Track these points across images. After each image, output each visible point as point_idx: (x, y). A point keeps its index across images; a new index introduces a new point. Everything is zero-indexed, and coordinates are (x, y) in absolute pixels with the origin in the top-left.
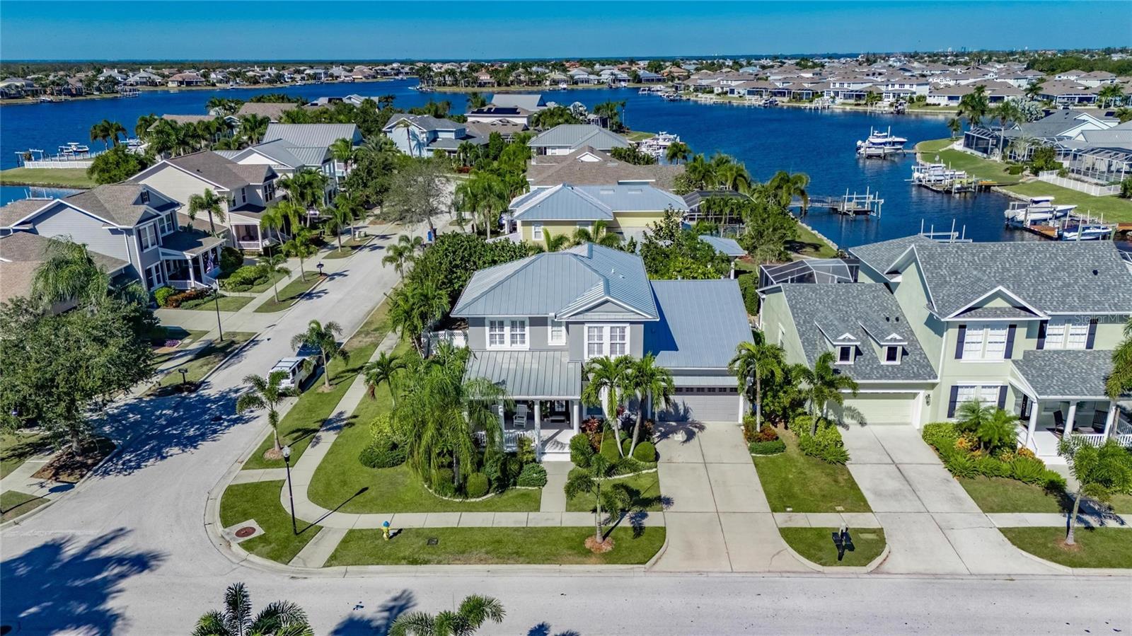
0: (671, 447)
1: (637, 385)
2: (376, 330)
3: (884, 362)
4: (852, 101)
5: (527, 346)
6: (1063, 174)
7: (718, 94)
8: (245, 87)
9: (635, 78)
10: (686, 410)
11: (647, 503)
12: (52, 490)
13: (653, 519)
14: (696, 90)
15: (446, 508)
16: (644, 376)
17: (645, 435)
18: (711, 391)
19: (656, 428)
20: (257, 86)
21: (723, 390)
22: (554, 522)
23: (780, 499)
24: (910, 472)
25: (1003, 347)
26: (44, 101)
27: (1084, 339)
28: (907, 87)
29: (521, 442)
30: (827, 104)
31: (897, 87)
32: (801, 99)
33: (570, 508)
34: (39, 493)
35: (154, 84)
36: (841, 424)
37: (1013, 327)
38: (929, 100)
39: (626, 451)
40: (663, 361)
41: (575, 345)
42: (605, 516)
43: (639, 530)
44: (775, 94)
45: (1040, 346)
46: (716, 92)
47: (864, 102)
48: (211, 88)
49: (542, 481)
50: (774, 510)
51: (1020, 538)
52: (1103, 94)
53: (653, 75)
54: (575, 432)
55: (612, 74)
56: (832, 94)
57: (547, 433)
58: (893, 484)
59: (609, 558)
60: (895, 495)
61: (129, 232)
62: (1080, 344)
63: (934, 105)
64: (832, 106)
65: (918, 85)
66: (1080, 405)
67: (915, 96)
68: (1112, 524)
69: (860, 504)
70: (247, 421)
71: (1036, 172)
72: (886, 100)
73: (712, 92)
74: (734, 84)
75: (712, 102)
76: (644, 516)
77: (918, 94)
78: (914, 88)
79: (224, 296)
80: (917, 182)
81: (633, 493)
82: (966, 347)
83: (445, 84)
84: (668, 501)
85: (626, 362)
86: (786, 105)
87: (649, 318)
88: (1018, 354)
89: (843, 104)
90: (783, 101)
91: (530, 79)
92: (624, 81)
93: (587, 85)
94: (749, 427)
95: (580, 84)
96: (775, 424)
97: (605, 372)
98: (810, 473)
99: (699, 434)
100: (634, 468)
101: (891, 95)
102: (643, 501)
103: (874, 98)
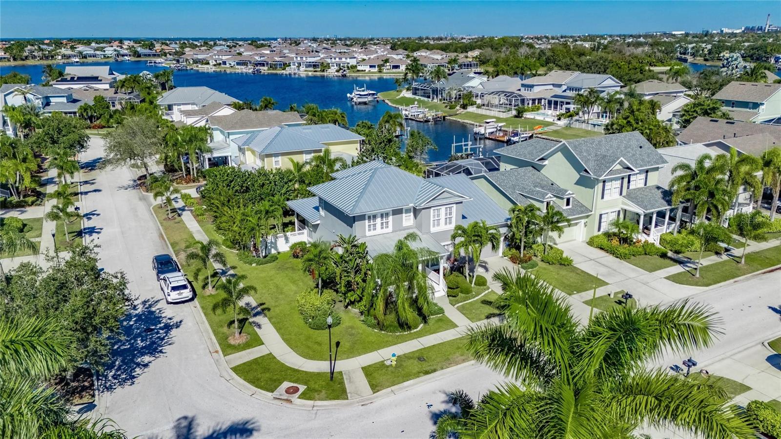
4: (311, 69)
5: (390, 229)
6: (479, 107)
7: (214, 65)
9: (135, 53)
14: (195, 62)
25: (619, 190)
27: (643, 181)
28: (344, 60)
30: (294, 72)
31: (337, 59)
32: (276, 68)
37: (623, 178)
38: (359, 68)
44: (257, 65)
46: (211, 64)
47: (319, 69)
52: (449, 63)
53: (147, 51)
55: (115, 50)
56: (297, 65)
63: (362, 71)
64: (299, 72)
65: (350, 58)
67: (349, 66)
71: (464, 107)
72: (332, 68)
73: (208, 64)
74: (224, 58)
75: (212, 70)
77: (351, 64)
78: (348, 60)
80: (405, 117)
82: (605, 192)
86: (266, 72)
89: (306, 71)
90: (264, 70)
92: (126, 55)
93: (95, 58)
95: (88, 58)
101: (335, 65)
103: (325, 67)
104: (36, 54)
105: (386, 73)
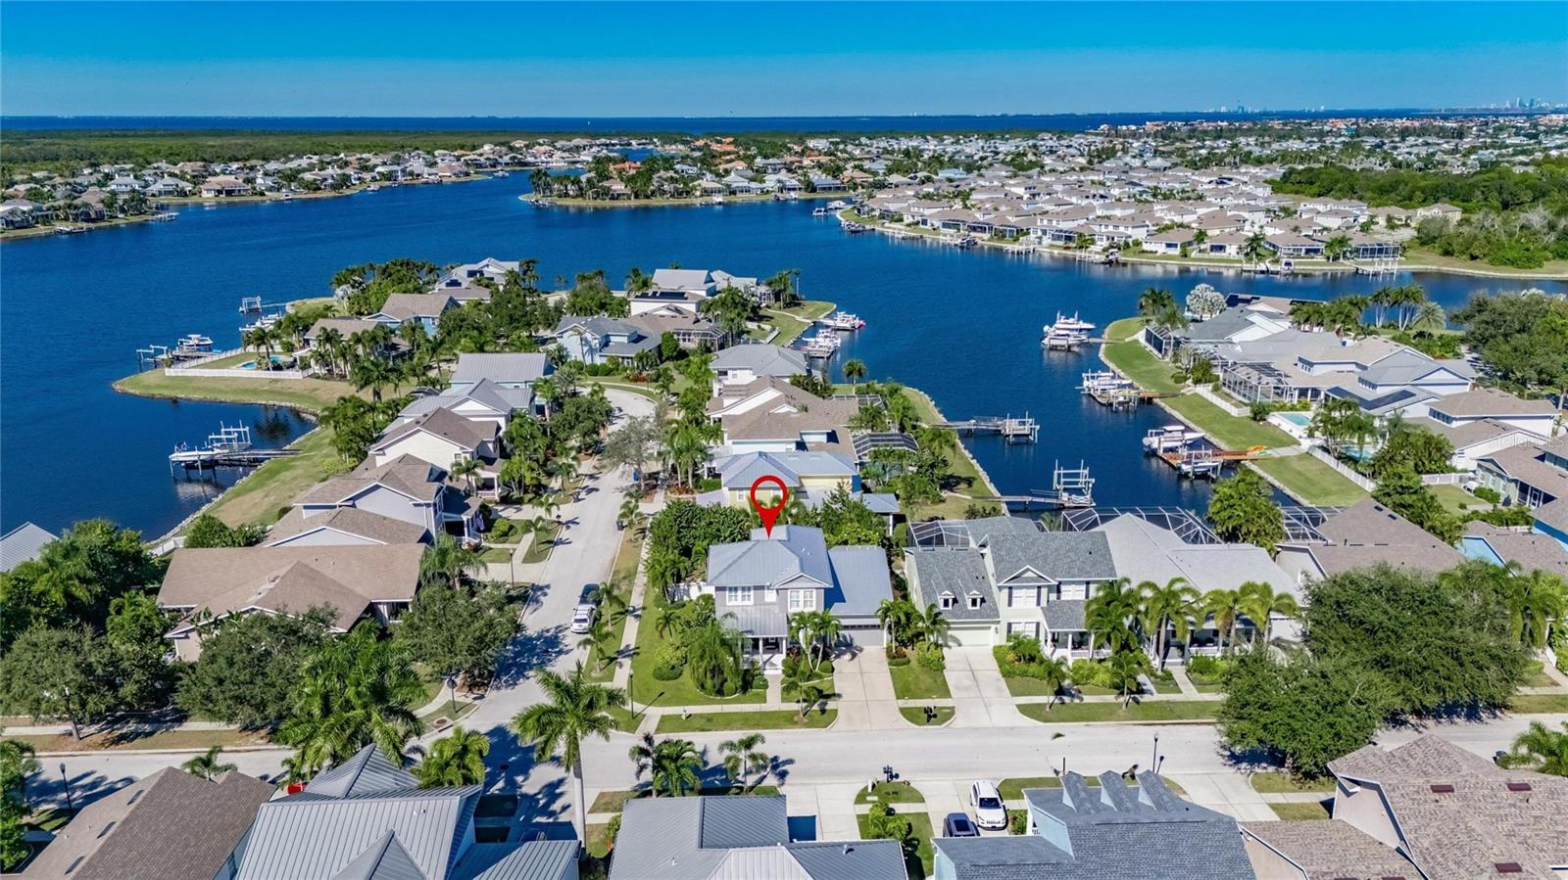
0: (842, 663)
1: (821, 628)
2: (624, 578)
3: (970, 607)
4: (1061, 243)
5: (751, 602)
6: (1216, 388)
7: (909, 225)
8: (303, 196)
9: (808, 186)
10: (851, 640)
11: (828, 697)
12: (475, 699)
13: (831, 705)
14: (882, 217)
15: (712, 702)
16: (824, 623)
17: (826, 656)
18: (867, 627)
19: (833, 652)
20: (319, 195)
21: (874, 627)
22: (775, 708)
23: (902, 692)
24: (978, 674)
25: (1035, 600)
26: (61, 232)
27: (1084, 593)
28: (1122, 229)
29: (753, 663)
30: (1031, 247)
31: (1111, 228)
32: (1004, 236)
33: (784, 700)
34: (469, 700)
35: (183, 193)
36: (947, 646)
37: (1039, 587)
38: (1145, 247)
39: (815, 668)
40: (837, 609)
41: (782, 603)
42: (805, 704)
43: (823, 711)
44: (974, 229)
45: (1059, 598)
46: (906, 221)
47: (1074, 245)
48: (258, 198)
49: (766, 686)
50: (898, 698)
51: (1024, 709)
52: (1329, 245)
53: (830, 181)
54: (783, 656)
55: (779, 181)
56: (1040, 234)
57: (766, 657)
58: (968, 682)
59: (808, 725)
60: (967, 689)
61: (428, 505)
62: (1081, 596)
63: (1151, 252)
64: (1039, 248)
65: (1134, 227)
66: (1074, 633)
67: (1130, 240)
68: (1077, 701)
69: (947, 694)
70: (567, 652)
71: (1196, 382)
72: (1099, 243)
73: (901, 220)
74: (927, 212)
76: (826, 704)
77: (1134, 238)
78: (1130, 231)
79: (490, 549)
80: (1086, 391)
81: (820, 692)
82: (1014, 600)
83: (566, 195)
84: (839, 696)
85: (814, 615)
86: (986, 244)
87: (828, 586)
88: (1044, 603)
89: (1052, 246)
90: (983, 239)
91: (676, 189)
92: (794, 189)
93: (747, 195)
94: (889, 649)
95: (739, 195)
96: (906, 647)
97: (803, 620)
98: (921, 677)
99: (859, 654)
100: (820, 677)
101: (1105, 238)
102: (824, 696)
103: (1085, 241)
104: (666, 187)
105: (1194, 260)
